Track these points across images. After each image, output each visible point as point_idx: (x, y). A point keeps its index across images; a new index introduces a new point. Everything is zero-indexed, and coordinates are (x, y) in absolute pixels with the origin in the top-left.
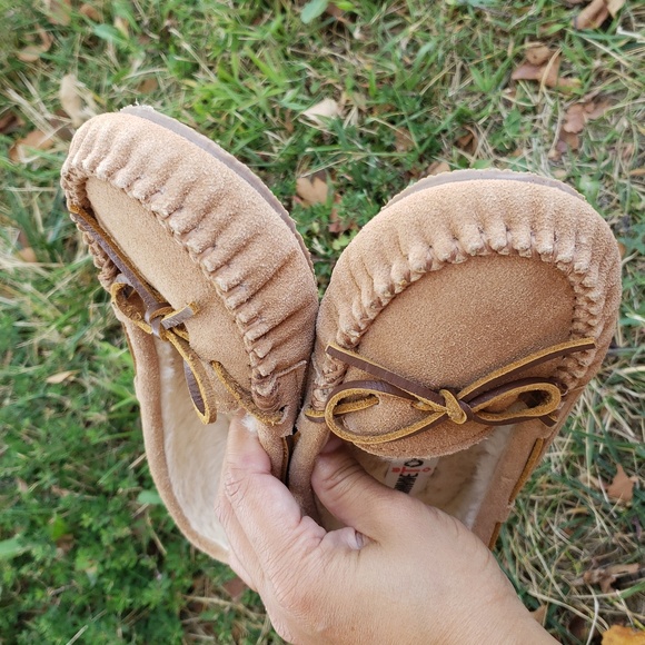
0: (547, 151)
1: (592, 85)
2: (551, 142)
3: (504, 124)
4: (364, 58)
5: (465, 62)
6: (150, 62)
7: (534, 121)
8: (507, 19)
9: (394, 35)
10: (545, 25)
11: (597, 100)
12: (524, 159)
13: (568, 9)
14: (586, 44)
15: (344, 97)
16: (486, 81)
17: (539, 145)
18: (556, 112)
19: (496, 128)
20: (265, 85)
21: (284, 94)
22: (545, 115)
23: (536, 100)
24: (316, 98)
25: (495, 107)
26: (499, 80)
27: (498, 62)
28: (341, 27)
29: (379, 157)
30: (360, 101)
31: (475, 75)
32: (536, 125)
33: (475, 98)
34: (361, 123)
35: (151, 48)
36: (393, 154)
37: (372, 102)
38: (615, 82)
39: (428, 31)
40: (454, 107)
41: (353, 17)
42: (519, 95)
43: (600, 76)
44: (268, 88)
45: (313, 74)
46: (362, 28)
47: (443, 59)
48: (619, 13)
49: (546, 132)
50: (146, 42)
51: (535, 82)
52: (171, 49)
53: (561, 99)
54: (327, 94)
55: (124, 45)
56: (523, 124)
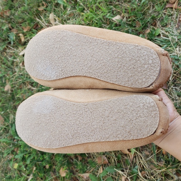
0: (175, 25)
2: (176, 23)
3: (164, 19)
4: (127, 4)
5: (153, 4)
6: (72, 9)
7: (172, 18)
12: (169, 28)
15: (122, 14)
16: (159, 8)
17: (173, 24)
18: (177, 15)
19: (162, 20)
20: (102, 13)
21: (107, 14)
22: (175, 16)
23: (172, 12)
24: (115, 15)
25: (162, 15)
26: (162, 8)
27: (162, 3)
29: (132, 29)
30: (126, 15)
31: (156, 7)
32: (172, 19)
33: (156, 13)
34: (127, 21)
35: (72, 5)
36: (136, 28)
37: (130, 15)
40: (151, 16)
42: (168, 12)
44: (103, 13)
45: (114, 9)
47: (148, 3)
49: (175, 21)
50: (70, 4)
51: (172, 8)
52: (78, 5)
53: (179, 12)
54: (118, 14)
55: (65, 5)
56: (169, 19)
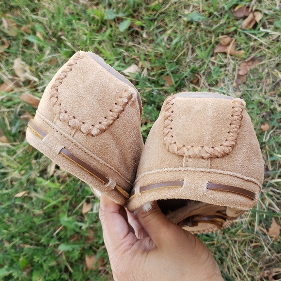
0: (232, 83)
1: (250, 53)
2: (233, 79)
3: (212, 72)
4: (148, 46)
5: (193, 46)
6: (53, 51)
7: (226, 70)
8: (211, 26)
9: (161, 35)
10: (228, 28)
11: (253, 60)
12: (222, 88)
13: (237, 20)
14: (246, 35)
15: (140, 63)
16: (203, 53)
17: (228, 81)
18: (235, 66)
19: (209, 74)
21: (114, 63)
22: (230, 68)
23: (226, 61)
24: (128, 64)
25: (208, 66)
26: (209, 53)
27: (208, 45)
28: (137, 32)
29: (157, 90)
30: (147, 65)
31: (198, 51)
32: (227, 72)
33: (198, 61)
34: (149, 75)
35: (53, 45)
36: (164, 88)
37: (153, 65)
38: (260, 52)
39: (176, 33)
40: (190, 66)
41: (142, 28)
42: (218, 59)
43: (254, 49)
44: (106, 61)
45: (126, 54)
46: (147, 33)
47: (184, 45)
48: (260, 21)
49: (231, 75)
50: (51, 42)
51: (225, 53)
52: (62, 45)
53: (237, 60)
54: (133, 62)
55: (41, 44)
56: (221, 72)
